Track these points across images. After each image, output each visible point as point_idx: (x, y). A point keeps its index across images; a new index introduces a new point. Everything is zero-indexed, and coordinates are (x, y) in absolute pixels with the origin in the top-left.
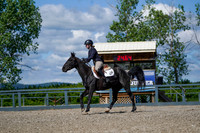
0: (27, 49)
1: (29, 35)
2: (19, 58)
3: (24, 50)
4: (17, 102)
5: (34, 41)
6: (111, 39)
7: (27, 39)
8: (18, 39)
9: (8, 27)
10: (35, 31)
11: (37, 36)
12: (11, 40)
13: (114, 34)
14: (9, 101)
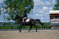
0: (30, 12)
1: (30, 8)
2: (28, 15)
3: (29, 13)
4: (27, 28)
5: (32, 10)
6: (55, 9)
7: (30, 9)
8: (27, 9)
9: (25, 6)
10: (32, 7)
11: (33, 9)
12: (25, 10)
13: (56, 8)
14: (25, 27)
